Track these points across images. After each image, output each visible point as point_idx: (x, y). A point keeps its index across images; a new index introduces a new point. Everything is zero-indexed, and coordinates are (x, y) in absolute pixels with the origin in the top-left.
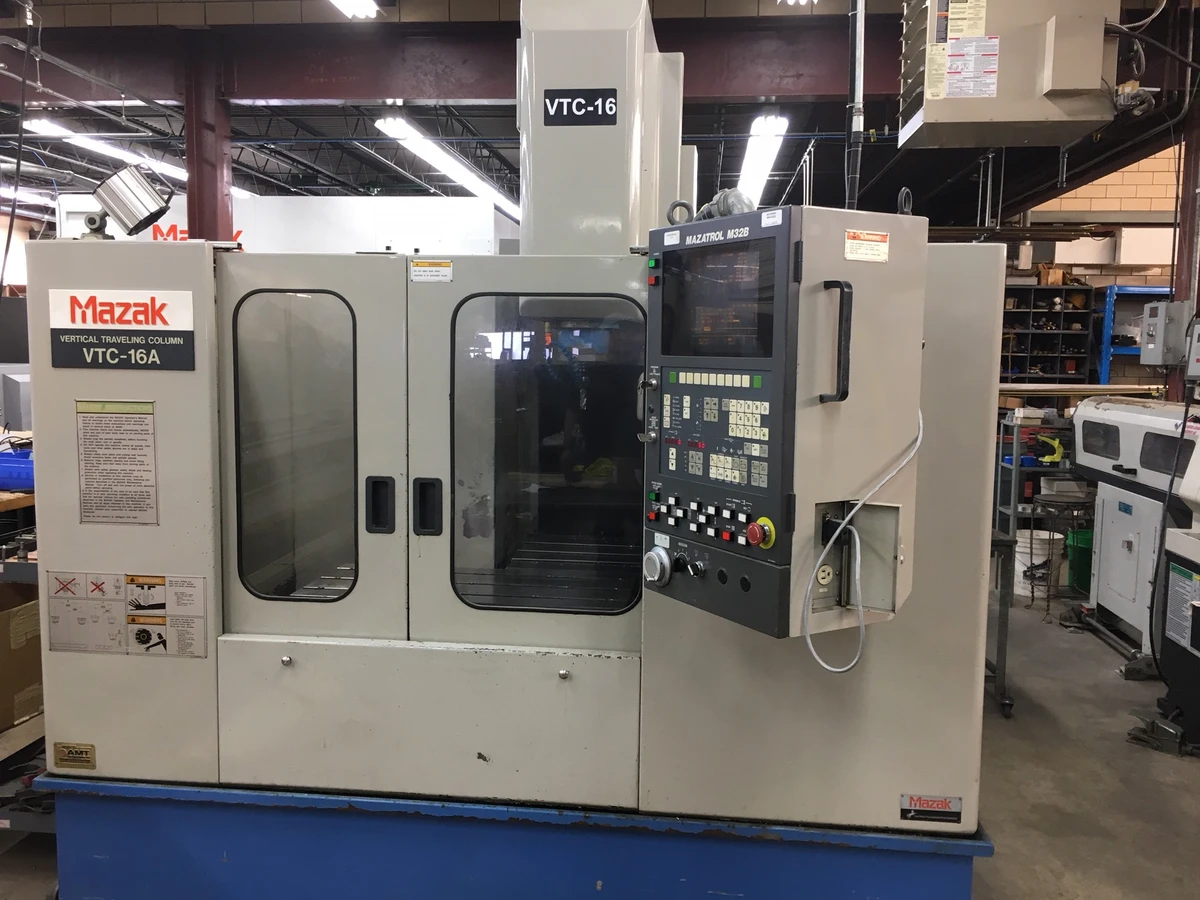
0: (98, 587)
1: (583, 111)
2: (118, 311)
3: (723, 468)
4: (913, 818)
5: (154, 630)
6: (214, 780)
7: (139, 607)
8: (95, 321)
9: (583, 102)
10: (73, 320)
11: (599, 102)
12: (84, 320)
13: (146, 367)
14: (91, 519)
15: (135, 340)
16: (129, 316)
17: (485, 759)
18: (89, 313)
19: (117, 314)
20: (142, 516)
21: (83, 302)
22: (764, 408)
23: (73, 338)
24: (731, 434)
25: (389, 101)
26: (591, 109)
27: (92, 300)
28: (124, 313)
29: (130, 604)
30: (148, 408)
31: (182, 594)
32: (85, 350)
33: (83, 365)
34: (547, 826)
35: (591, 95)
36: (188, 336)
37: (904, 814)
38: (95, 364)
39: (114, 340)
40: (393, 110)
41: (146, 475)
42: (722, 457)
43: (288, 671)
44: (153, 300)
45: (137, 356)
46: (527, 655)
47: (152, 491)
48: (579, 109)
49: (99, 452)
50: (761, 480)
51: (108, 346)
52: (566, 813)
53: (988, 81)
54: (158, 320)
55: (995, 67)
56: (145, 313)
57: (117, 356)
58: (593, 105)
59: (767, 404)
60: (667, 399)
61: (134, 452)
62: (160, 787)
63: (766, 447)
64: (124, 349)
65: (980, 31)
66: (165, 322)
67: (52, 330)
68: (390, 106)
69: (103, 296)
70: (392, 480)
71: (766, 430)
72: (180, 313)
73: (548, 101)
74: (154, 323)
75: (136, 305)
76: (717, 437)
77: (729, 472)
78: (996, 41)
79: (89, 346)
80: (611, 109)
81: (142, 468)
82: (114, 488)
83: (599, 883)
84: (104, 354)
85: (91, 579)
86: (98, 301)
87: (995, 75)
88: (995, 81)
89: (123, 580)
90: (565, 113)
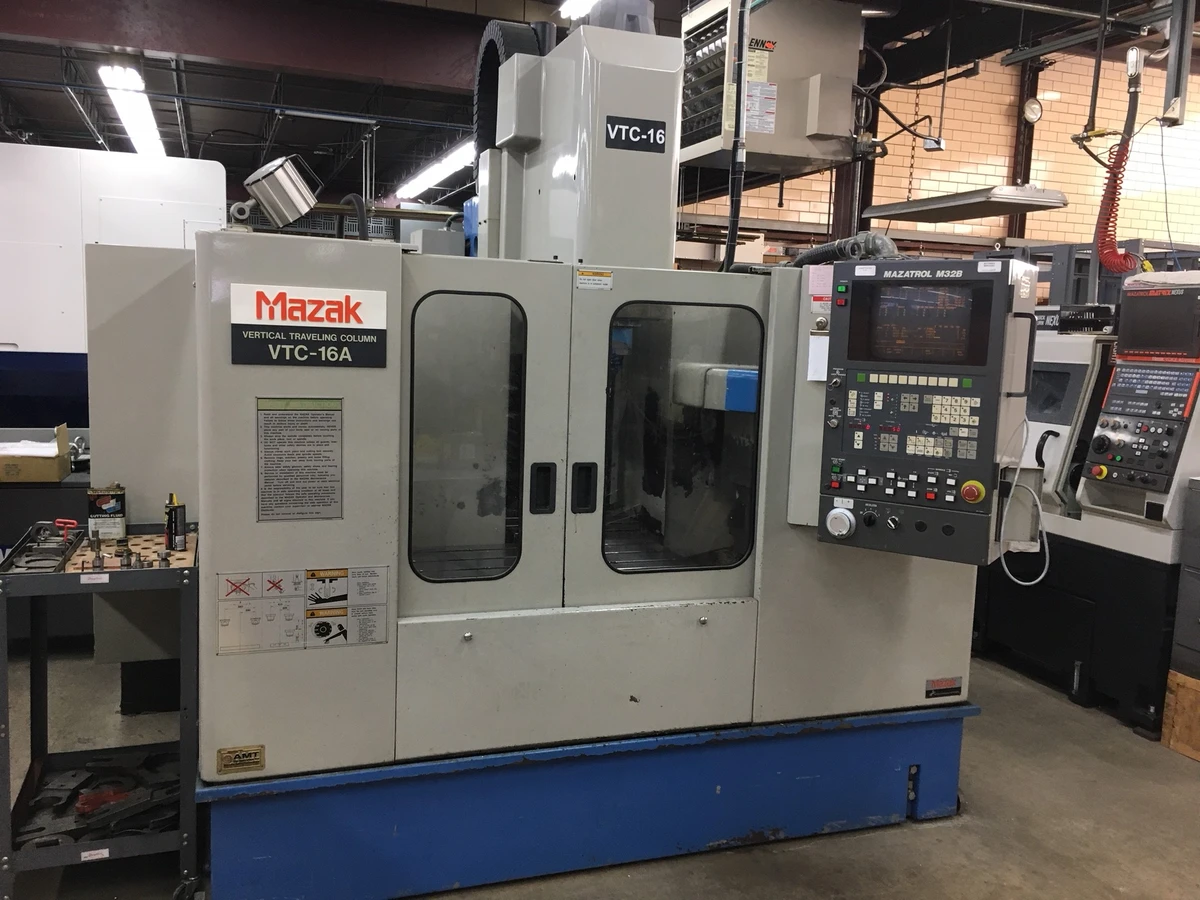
0: (276, 585)
1: (638, 138)
4: (934, 696)
5: (334, 622)
6: (390, 758)
7: (319, 600)
8: (284, 317)
9: (639, 130)
10: (259, 316)
11: (651, 132)
12: (272, 316)
13: (337, 364)
14: (271, 517)
15: (325, 337)
16: (322, 314)
17: (636, 701)
18: (278, 309)
19: (308, 312)
20: (324, 511)
21: (271, 299)
22: (976, 402)
23: (257, 334)
24: (933, 420)
26: (644, 137)
27: (281, 297)
28: (316, 311)
29: (311, 598)
30: (334, 405)
31: (365, 583)
32: (271, 346)
33: (269, 362)
34: (688, 747)
35: (646, 125)
36: (381, 334)
37: (928, 696)
38: (281, 361)
39: (303, 337)
41: (331, 471)
42: (922, 439)
43: (466, 646)
44: (348, 298)
45: (327, 353)
46: (674, 608)
47: (337, 485)
48: (635, 137)
49: (281, 449)
50: (969, 452)
51: (296, 343)
52: (702, 734)
54: (352, 317)
55: (773, 109)
56: (339, 311)
57: (307, 353)
58: (646, 134)
59: (978, 400)
60: (853, 395)
61: (318, 448)
62: (337, 774)
63: (976, 431)
64: (314, 345)
65: (764, 78)
66: (359, 320)
67: (233, 325)
69: (294, 292)
70: (554, 465)
71: (977, 419)
72: (374, 312)
73: (609, 126)
74: (348, 321)
75: (329, 303)
78: (775, 88)
79: (275, 343)
80: (661, 139)
81: (329, 463)
82: (296, 485)
83: (719, 788)
84: (292, 351)
85: (267, 577)
86: (288, 298)
87: (774, 116)
88: (773, 120)
89: (302, 576)
90: (623, 138)
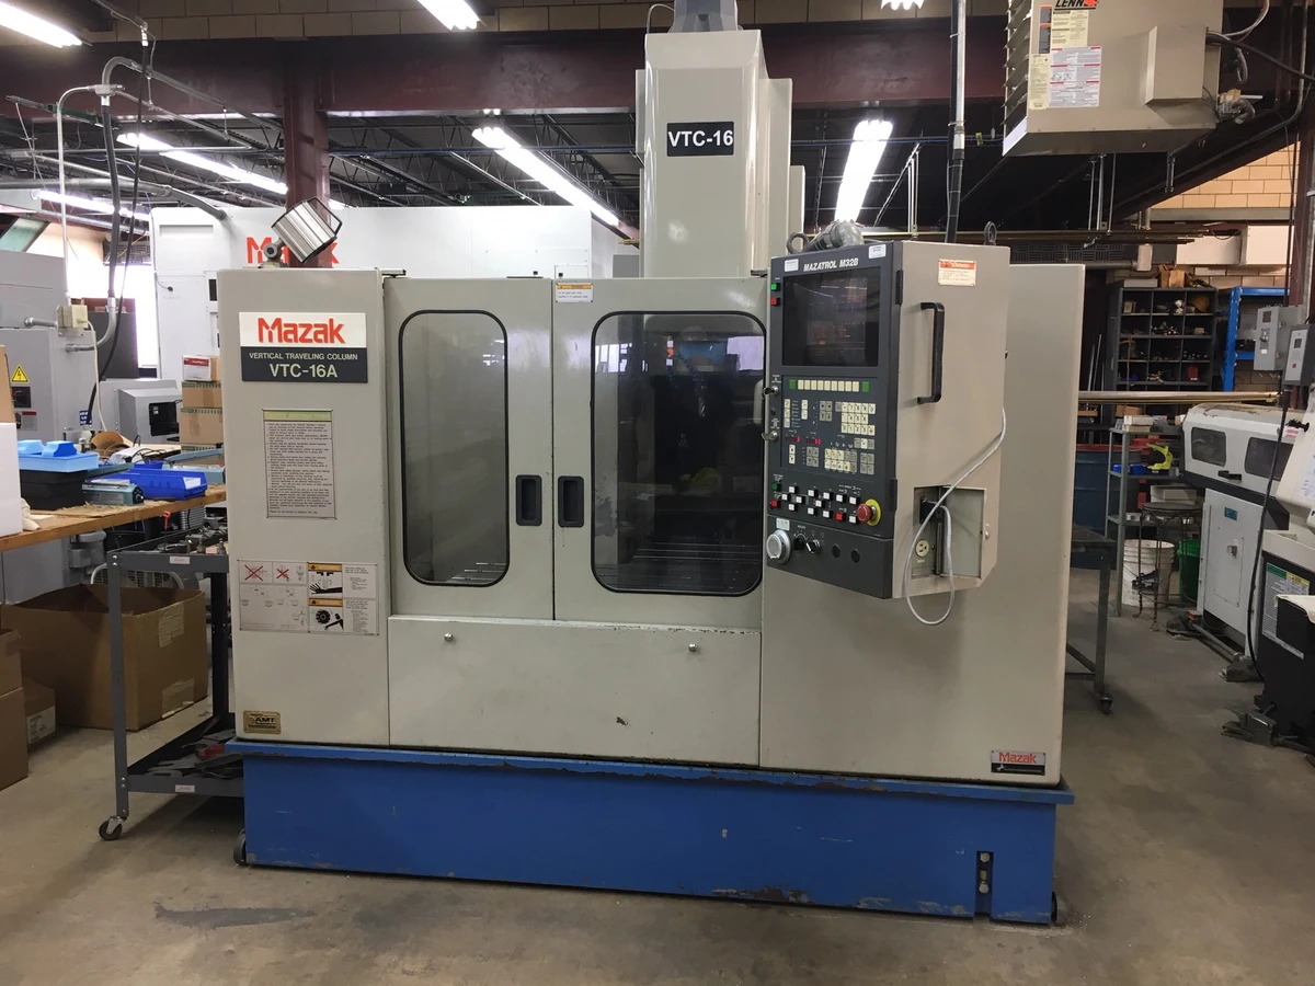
0: (283, 574)
1: (703, 142)
2: (301, 331)
3: (836, 460)
4: (1002, 771)
5: (332, 611)
6: (386, 743)
7: (319, 591)
8: (280, 340)
9: (703, 134)
10: (261, 339)
11: (718, 134)
12: (271, 339)
13: (325, 380)
14: (277, 514)
15: (315, 356)
16: (310, 336)
17: (623, 723)
18: (275, 333)
19: (299, 335)
20: (322, 511)
21: (270, 324)
22: (871, 408)
23: (260, 355)
24: (843, 431)
25: (487, 111)
26: (710, 140)
27: (278, 322)
28: (305, 333)
29: (312, 588)
30: (326, 416)
31: (358, 579)
32: (271, 365)
33: (271, 379)
34: (678, 781)
35: (710, 128)
36: (362, 353)
37: (995, 767)
38: (280, 378)
39: (297, 356)
40: (492, 120)
41: (325, 475)
42: (835, 451)
43: (449, 646)
44: (331, 321)
45: (317, 370)
46: (661, 632)
47: (330, 489)
48: (699, 141)
49: (284, 454)
50: (868, 469)
51: (291, 362)
52: (695, 769)
53: (1091, 91)
54: (336, 339)
55: (1097, 77)
56: (324, 332)
57: (300, 371)
58: (712, 137)
59: (873, 406)
60: (787, 403)
61: (314, 455)
62: (337, 749)
63: (873, 441)
64: (305, 364)
65: (1083, 41)
66: (341, 341)
67: (242, 348)
68: (487, 116)
69: (288, 318)
70: (539, 478)
71: (873, 427)
72: (355, 332)
73: (670, 133)
74: (332, 341)
75: (316, 326)
76: (831, 434)
77: (841, 463)
78: (1099, 51)
79: (275, 362)
80: (728, 140)
81: (324, 468)
82: (297, 487)
83: (725, 831)
84: (288, 369)
85: (277, 566)
86: (283, 322)
87: (1098, 85)
88: (1098, 90)
89: (305, 567)
90: (686, 144)
